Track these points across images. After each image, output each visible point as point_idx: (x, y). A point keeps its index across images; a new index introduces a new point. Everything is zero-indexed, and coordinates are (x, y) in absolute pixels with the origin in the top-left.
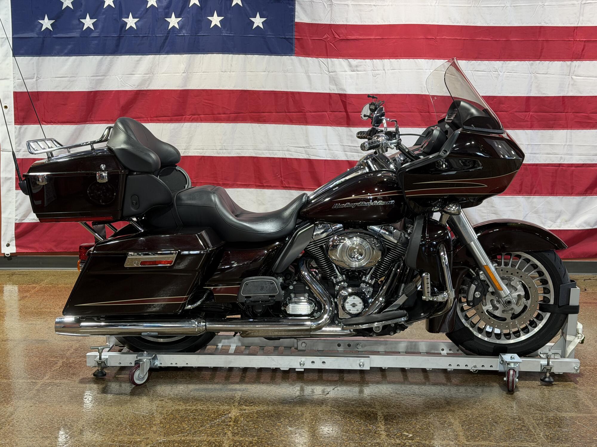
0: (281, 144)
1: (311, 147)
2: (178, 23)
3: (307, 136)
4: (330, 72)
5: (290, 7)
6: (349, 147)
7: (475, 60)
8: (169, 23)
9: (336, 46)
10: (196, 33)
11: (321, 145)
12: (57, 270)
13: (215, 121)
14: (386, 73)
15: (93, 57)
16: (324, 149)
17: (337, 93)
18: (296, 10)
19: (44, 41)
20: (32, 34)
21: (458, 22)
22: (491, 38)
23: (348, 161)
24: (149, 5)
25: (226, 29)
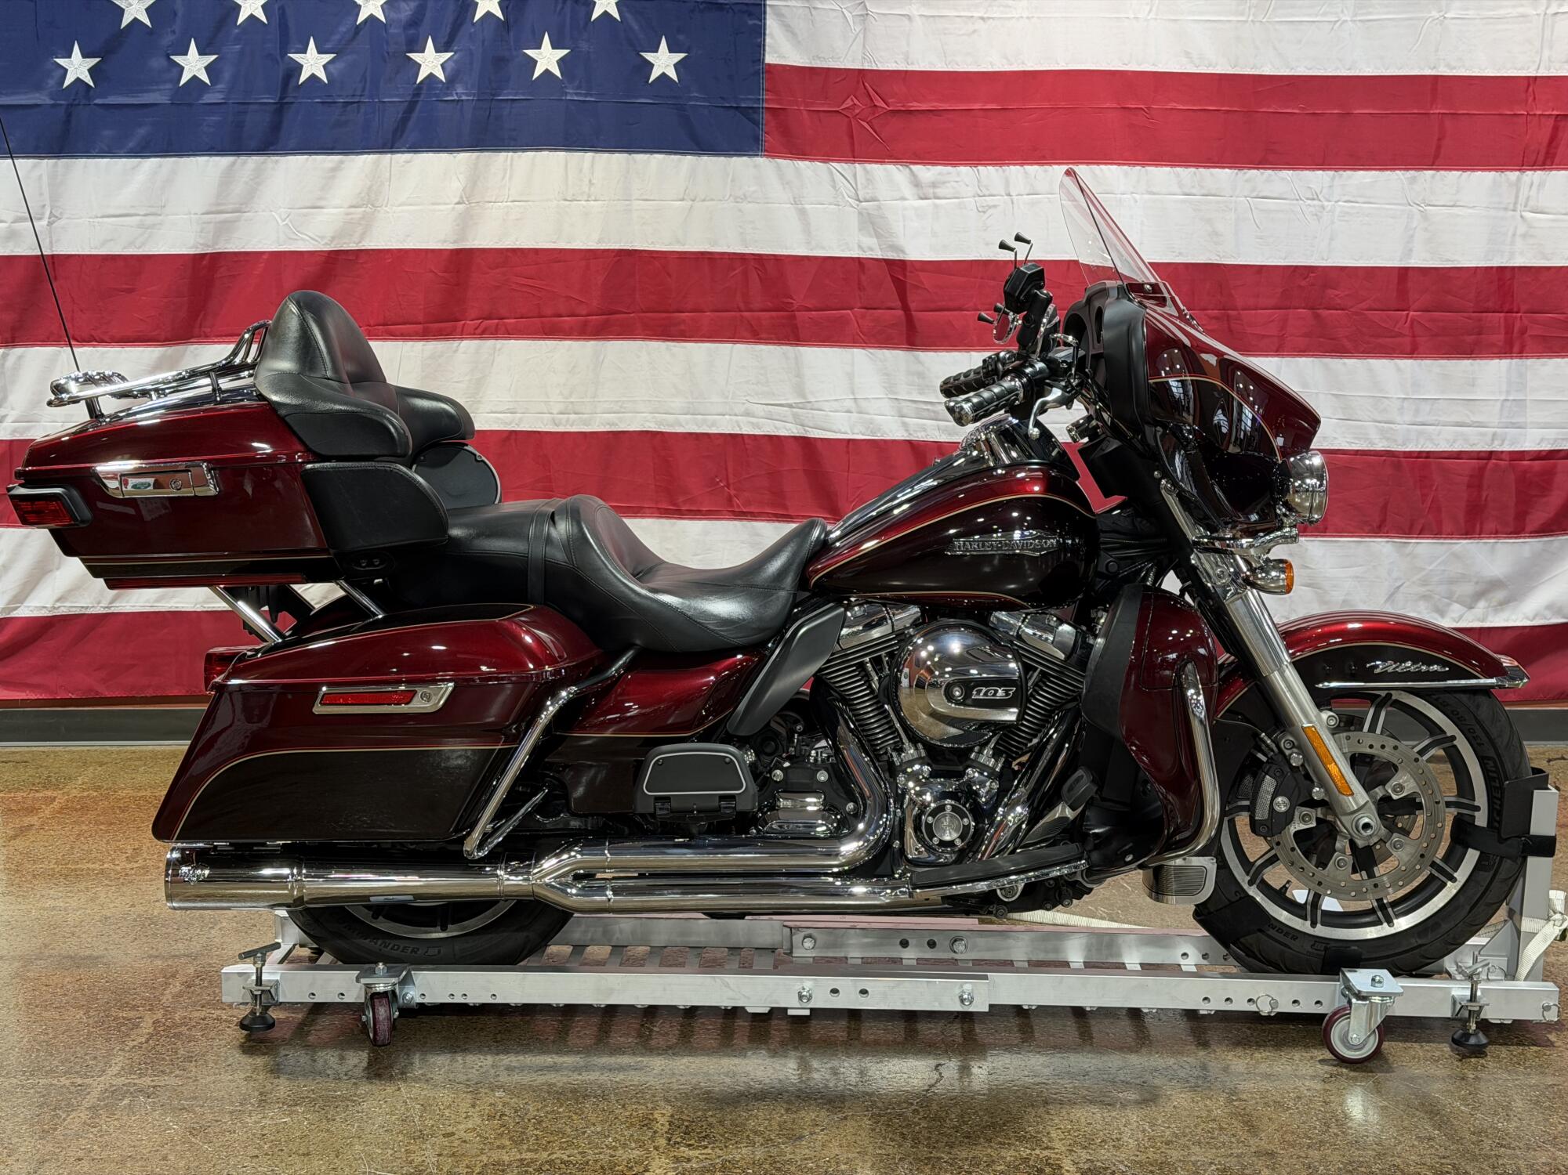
0: (727, 397)
1: (809, 405)
2: (443, 66)
3: (799, 375)
4: (861, 202)
5: (751, 22)
6: (914, 405)
7: (1258, 169)
8: (420, 65)
9: (876, 128)
10: (492, 95)
11: (836, 400)
12: (108, 748)
13: (546, 334)
14: (1013, 203)
15: (208, 161)
16: (846, 409)
17: (881, 257)
18: (767, 32)
19: (69, 115)
20: (37, 95)
21: (1210, 65)
22: (1300, 108)
23: (910, 442)
24: (361, 18)
25: (577, 83)
